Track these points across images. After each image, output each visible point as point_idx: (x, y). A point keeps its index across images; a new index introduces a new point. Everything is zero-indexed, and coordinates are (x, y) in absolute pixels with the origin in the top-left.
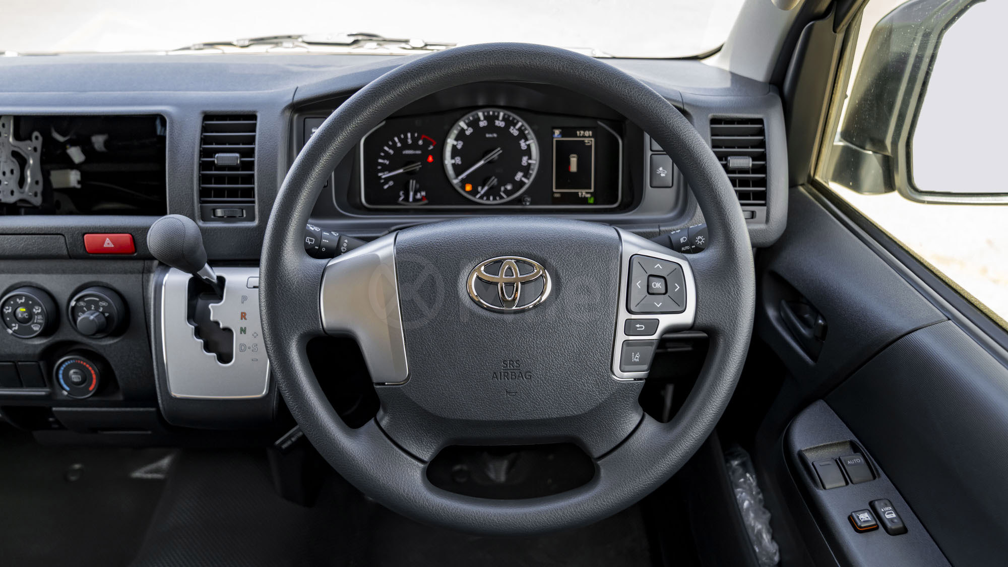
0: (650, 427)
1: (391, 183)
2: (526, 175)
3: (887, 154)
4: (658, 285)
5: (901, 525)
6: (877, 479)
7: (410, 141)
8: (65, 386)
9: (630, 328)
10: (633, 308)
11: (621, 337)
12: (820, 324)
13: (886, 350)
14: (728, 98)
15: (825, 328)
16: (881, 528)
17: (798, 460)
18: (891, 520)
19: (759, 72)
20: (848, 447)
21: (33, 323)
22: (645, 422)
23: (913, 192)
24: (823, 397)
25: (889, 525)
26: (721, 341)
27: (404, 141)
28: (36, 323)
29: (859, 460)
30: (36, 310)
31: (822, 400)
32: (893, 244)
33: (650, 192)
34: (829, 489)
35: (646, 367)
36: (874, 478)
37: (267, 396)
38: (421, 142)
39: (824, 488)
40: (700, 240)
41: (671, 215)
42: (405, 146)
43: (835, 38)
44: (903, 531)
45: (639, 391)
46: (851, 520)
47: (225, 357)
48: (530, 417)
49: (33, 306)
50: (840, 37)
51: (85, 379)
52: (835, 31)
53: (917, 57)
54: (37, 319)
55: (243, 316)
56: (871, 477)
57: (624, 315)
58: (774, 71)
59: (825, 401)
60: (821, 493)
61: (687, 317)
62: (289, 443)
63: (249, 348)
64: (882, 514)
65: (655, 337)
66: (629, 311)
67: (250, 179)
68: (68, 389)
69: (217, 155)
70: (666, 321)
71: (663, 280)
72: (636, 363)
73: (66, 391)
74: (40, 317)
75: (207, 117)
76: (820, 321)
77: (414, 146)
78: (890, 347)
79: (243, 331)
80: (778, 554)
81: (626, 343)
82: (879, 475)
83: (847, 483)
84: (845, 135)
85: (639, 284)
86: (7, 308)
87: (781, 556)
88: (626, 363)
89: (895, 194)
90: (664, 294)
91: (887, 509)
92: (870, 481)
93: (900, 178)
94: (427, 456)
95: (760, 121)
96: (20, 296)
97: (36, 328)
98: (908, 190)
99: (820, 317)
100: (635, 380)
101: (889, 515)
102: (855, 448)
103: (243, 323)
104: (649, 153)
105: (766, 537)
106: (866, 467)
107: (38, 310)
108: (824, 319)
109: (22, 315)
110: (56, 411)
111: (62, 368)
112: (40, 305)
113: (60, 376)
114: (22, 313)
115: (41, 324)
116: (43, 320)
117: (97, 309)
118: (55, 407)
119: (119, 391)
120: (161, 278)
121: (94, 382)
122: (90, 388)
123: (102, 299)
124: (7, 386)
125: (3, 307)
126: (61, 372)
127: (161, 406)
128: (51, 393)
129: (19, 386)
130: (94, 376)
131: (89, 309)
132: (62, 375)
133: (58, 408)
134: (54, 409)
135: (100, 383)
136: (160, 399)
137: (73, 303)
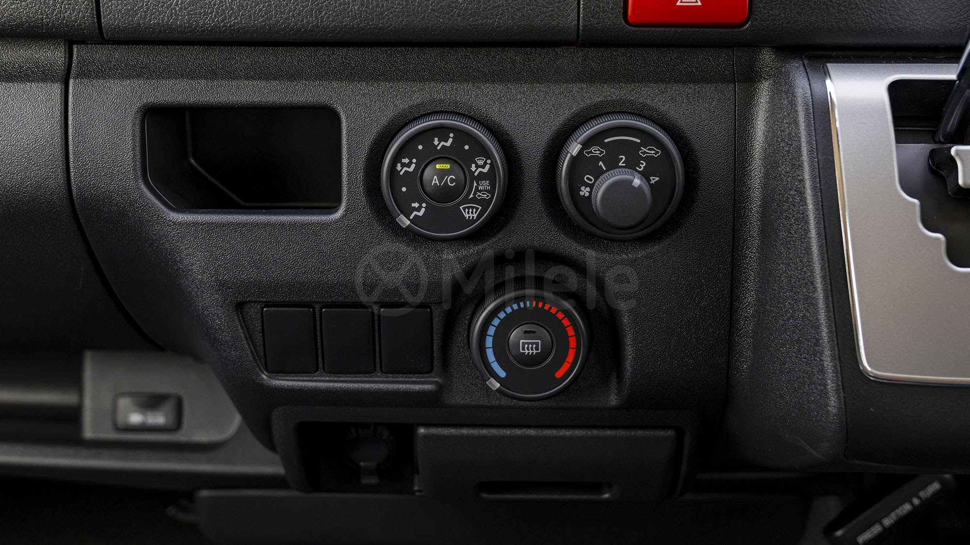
8: (496, 367)
21: (466, 201)
28: (474, 200)
30: (477, 166)
49: (470, 159)
54: (477, 190)
62: (877, 529)
68: (502, 374)
73: (497, 379)
74: (485, 185)
86: (406, 161)
96: (442, 131)
97: (470, 214)
107: (483, 167)
109: (440, 180)
110: (425, 436)
111: (496, 322)
112: (487, 154)
113: (489, 342)
114: (442, 174)
115: (485, 203)
116: (492, 192)
117: (632, 165)
118: (427, 425)
119: (614, 386)
120: (816, 86)
121: (570, 358)
122: (559, 374)
123: (649, 139)
124: (336, 370)
125: (396, 159)
126: (491, 331)
127: (833, 401)
128: (441, 388)
129: (368, 371)
130: (572, 343)
131: (612, 165)
132: (495, 337)
133: (434, 431)
134: (422, 431)
135: (586, 360)
136: (831, 385)
137: (574, 148)
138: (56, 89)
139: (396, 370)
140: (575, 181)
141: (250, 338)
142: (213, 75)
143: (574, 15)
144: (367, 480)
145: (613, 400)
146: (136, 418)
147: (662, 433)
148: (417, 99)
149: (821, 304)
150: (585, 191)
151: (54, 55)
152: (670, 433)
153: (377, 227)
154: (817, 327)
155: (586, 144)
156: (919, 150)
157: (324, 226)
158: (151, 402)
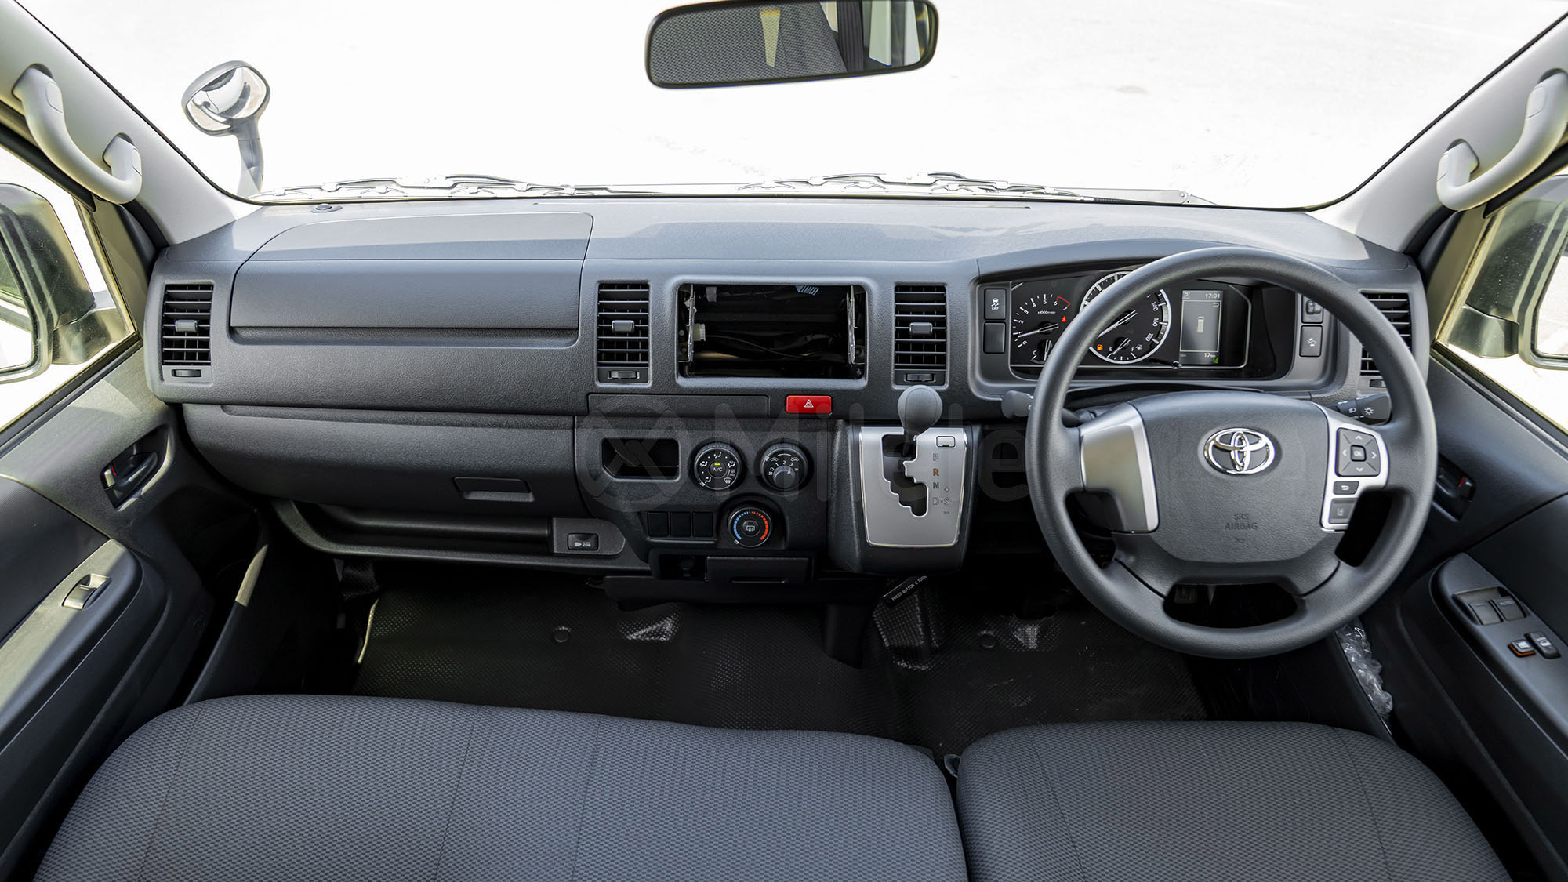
0: (1346, 572)
1: (1025, 343)
2: (1157, 336)
3: (1510, 319)
4: (1359, 453)
5: (1554, 651)
6: (1528, 617)
7: (1045, 302)
8: (737, 535)
9: (1337, 488)
10: (1341, 473)
11: (1330, 496)
12: (1468, 485)
13: (1541, 509)
14: (1372, 271)
15: (1473, 490)
16: (1538, 654)
17: (1453, 603)
18: (1546, 647)
19: (1395, 241)
20: (1496, 591)
21: (726, 476)
22: (1340, 569)
23: (1537, 357)
24: (1464, 551)
25: (1545, 651)
26: (1407, 501)
27: (1039, 302)
28: (729, 476)
29: (1509, 602)
30: (731, 464)
31: (1465, 554)
32: (1534, 414)
33: (1299, 361)
34: (1487, 625)
35: (1347, 520)
36: (1525, 616)
37: (956, 544)
38: (1055, 303)
39: (1482, 624)
40: (1369, 411)
41: (1319, 382)
42: (1041, 306)
43: (1484, 222)
44: (1557, 655)
45: (1339, 539)
46: (1511, 648)
47: (920, 509)
48: (1253, 560)
49: (728, 461)
50: (1487, 221)
51: (761, 528)
52: (1484, 217)
53: (1553, 232)
54: (730, 473)
55: (936, 472)
56: (1522, 615)
57: (1333, 477)
58: (1411, 242)
59: (1469, 554)
60: (1478, 628)
61: (1380, 480)
62: (900, 594)
63: (942, 501)
64: (1537, 643)
65: (1356, 496)
66: (1338, 475)
67: (943, 347)
68: (740, 538)
69: (912, 324)
70: (1365, 483)
71: (1362, 449)
72: (1340, 517)
73: (738, 540)
74: (733, 471)
75: (899, 287)
76: (1468, 483)
77: (1049, 307)
78: (1545, 506)
79: (936, 486)
80: (1391, 703)
81: (1335, 501)
82: (1530, 615)
83: (1502, 620)
84: (1470, 301)
85: (1345, 453)
86: (704, 461)
87: (1394, 703)
88: (1333, 516)
89: (1516, 357)
90: (1364, 461)
91: (1541, 639)
92: (1521, 618)
93: (1523, 342)
94: (1164, 590)
95: (1405, 296)
96: (717, 452)
97: (728, 481)
98: (1532, 357)
99: (1467, 479)
100: (1336, 530)
101: (1544, 643)
102: (1503, 593)
103: (936, 479)
104: (1300, 324)
105: (1377, 688)
106: (1517, 607)
107: (733, 464)
108: (1471, 480)
109: (716, 469)
110: (710, 560)
111: (738, 519)
112: (734, 460)
113: (735, 526)
114: (717, 467)
115: (733, 478)
116: (736, 473)
117: (788, 464)
118: (711, 556)
119: (783, 541)
120: (856, 436)
121: (766, 532)
122: (762, 538)
123: (794, 455)
124: (676, 536)
125: (700, 461)
126: (736, 522)
127: (858, 553)
128: (716, 543)
129: (688, 535)
130: (767, 526)
131: (781, 464)
132: (737, 525)
133: (712, 558)
134: (709, 558)
135: (772, 533)
136: (857, 548)
137: (767, 458)
138: (570, 432)
139: (699, 535)
140: (767, 470)
141: (642, 523)
142: (630, 427)
143: (766, 410)
144: (685, 575)
145: (783, 547)
146: (578, 544)
147: (803, 559)
148: (707, 437)
149: (854, 518)
150: (770, 473)
151: (567, 420)
152: (806, 559)
153: (693, 485)
154: (853, 526)
155: (771, 457)
156: (893, 460)
157: (672, 484)
158: (584, 537)
